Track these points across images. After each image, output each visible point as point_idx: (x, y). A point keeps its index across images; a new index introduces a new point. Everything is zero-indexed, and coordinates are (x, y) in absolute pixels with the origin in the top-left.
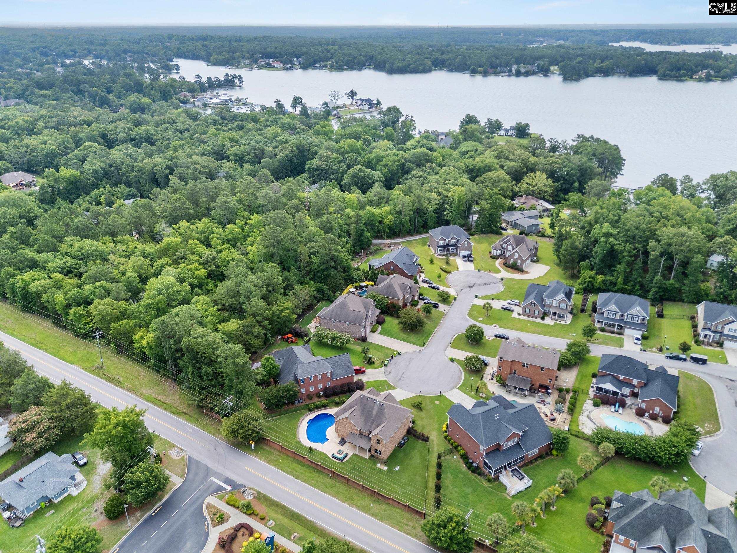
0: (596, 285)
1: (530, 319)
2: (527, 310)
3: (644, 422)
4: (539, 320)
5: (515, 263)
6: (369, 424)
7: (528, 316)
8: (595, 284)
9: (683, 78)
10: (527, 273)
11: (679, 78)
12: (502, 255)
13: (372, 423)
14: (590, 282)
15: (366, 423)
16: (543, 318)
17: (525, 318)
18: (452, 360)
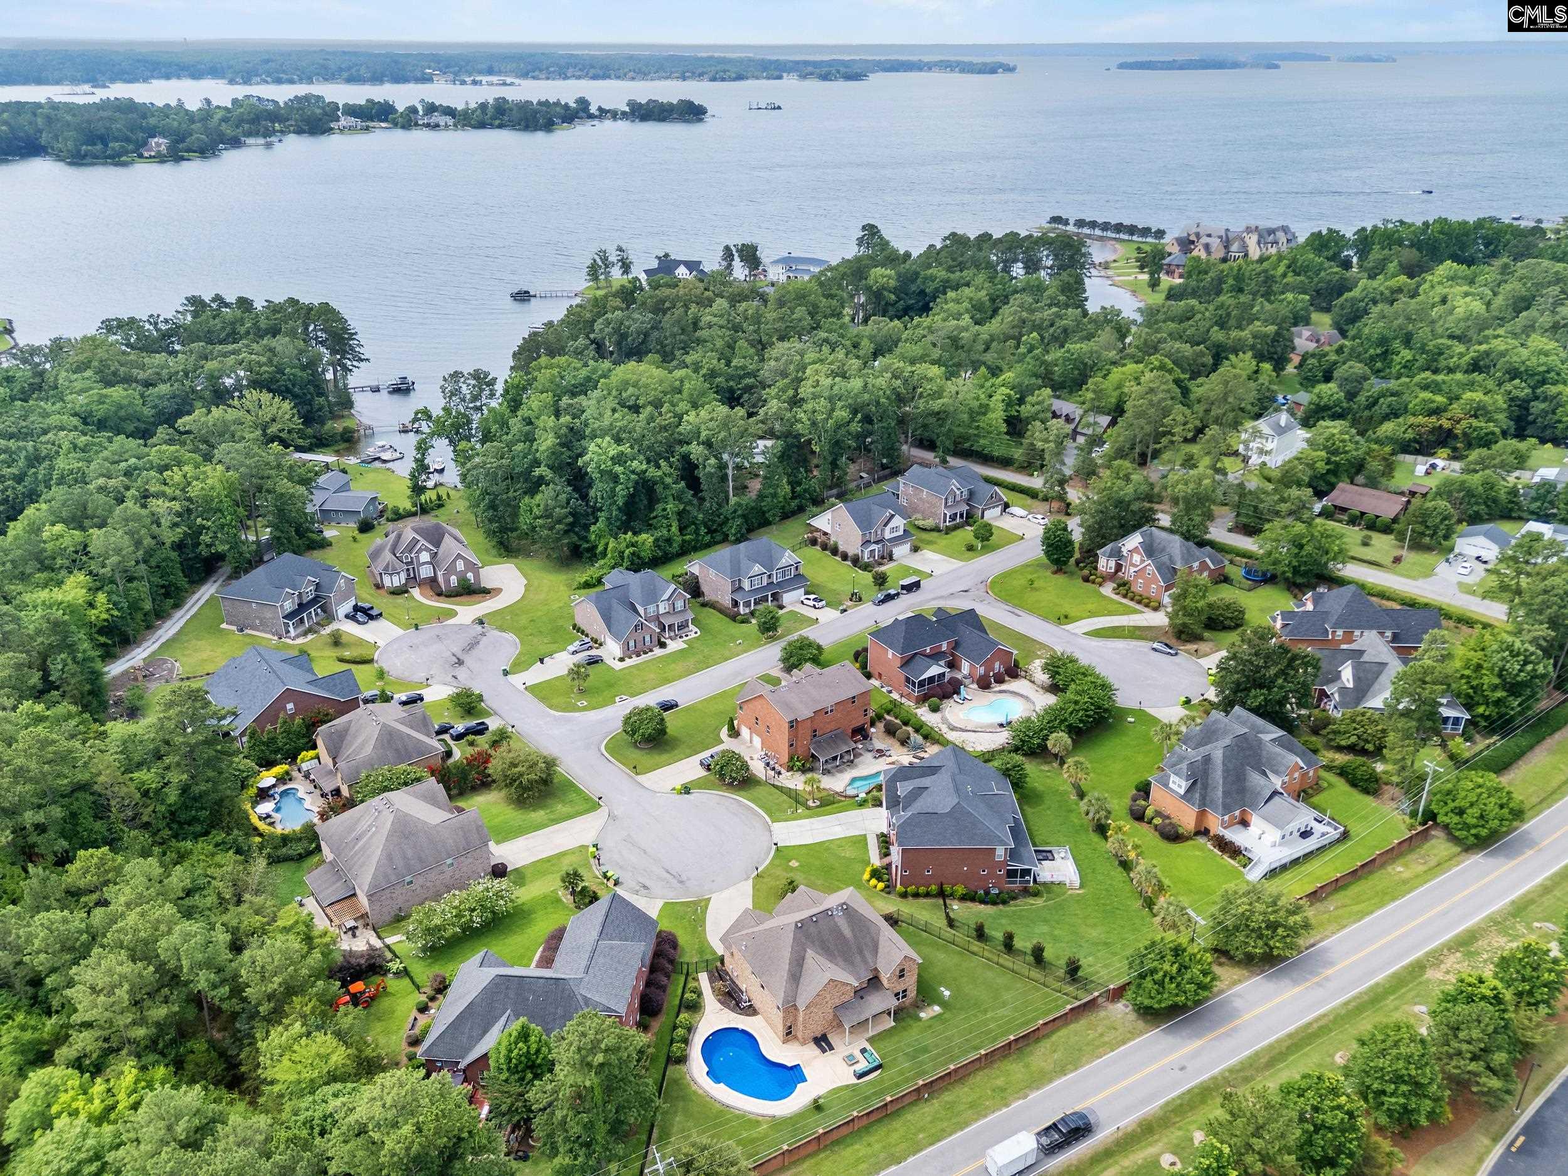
0: (646, 554)
1: (644, 657)
2: (632, 644)
3: (1001, 692)
4: (658, 652)
5: (463, 580)
6: (858, 959)
7: (638, 655)
8: (643, 554)
9: (124, 158)
10: (498, 591)
11: (116, 159)
12: (413, 579)
13: (861, 952)
14: (633, 554)
15: (852, 963)
16: (662, 645)
17: (635, 660)
18: (686, 790)
